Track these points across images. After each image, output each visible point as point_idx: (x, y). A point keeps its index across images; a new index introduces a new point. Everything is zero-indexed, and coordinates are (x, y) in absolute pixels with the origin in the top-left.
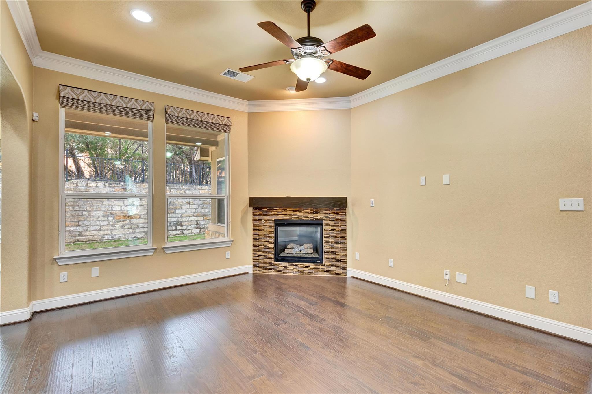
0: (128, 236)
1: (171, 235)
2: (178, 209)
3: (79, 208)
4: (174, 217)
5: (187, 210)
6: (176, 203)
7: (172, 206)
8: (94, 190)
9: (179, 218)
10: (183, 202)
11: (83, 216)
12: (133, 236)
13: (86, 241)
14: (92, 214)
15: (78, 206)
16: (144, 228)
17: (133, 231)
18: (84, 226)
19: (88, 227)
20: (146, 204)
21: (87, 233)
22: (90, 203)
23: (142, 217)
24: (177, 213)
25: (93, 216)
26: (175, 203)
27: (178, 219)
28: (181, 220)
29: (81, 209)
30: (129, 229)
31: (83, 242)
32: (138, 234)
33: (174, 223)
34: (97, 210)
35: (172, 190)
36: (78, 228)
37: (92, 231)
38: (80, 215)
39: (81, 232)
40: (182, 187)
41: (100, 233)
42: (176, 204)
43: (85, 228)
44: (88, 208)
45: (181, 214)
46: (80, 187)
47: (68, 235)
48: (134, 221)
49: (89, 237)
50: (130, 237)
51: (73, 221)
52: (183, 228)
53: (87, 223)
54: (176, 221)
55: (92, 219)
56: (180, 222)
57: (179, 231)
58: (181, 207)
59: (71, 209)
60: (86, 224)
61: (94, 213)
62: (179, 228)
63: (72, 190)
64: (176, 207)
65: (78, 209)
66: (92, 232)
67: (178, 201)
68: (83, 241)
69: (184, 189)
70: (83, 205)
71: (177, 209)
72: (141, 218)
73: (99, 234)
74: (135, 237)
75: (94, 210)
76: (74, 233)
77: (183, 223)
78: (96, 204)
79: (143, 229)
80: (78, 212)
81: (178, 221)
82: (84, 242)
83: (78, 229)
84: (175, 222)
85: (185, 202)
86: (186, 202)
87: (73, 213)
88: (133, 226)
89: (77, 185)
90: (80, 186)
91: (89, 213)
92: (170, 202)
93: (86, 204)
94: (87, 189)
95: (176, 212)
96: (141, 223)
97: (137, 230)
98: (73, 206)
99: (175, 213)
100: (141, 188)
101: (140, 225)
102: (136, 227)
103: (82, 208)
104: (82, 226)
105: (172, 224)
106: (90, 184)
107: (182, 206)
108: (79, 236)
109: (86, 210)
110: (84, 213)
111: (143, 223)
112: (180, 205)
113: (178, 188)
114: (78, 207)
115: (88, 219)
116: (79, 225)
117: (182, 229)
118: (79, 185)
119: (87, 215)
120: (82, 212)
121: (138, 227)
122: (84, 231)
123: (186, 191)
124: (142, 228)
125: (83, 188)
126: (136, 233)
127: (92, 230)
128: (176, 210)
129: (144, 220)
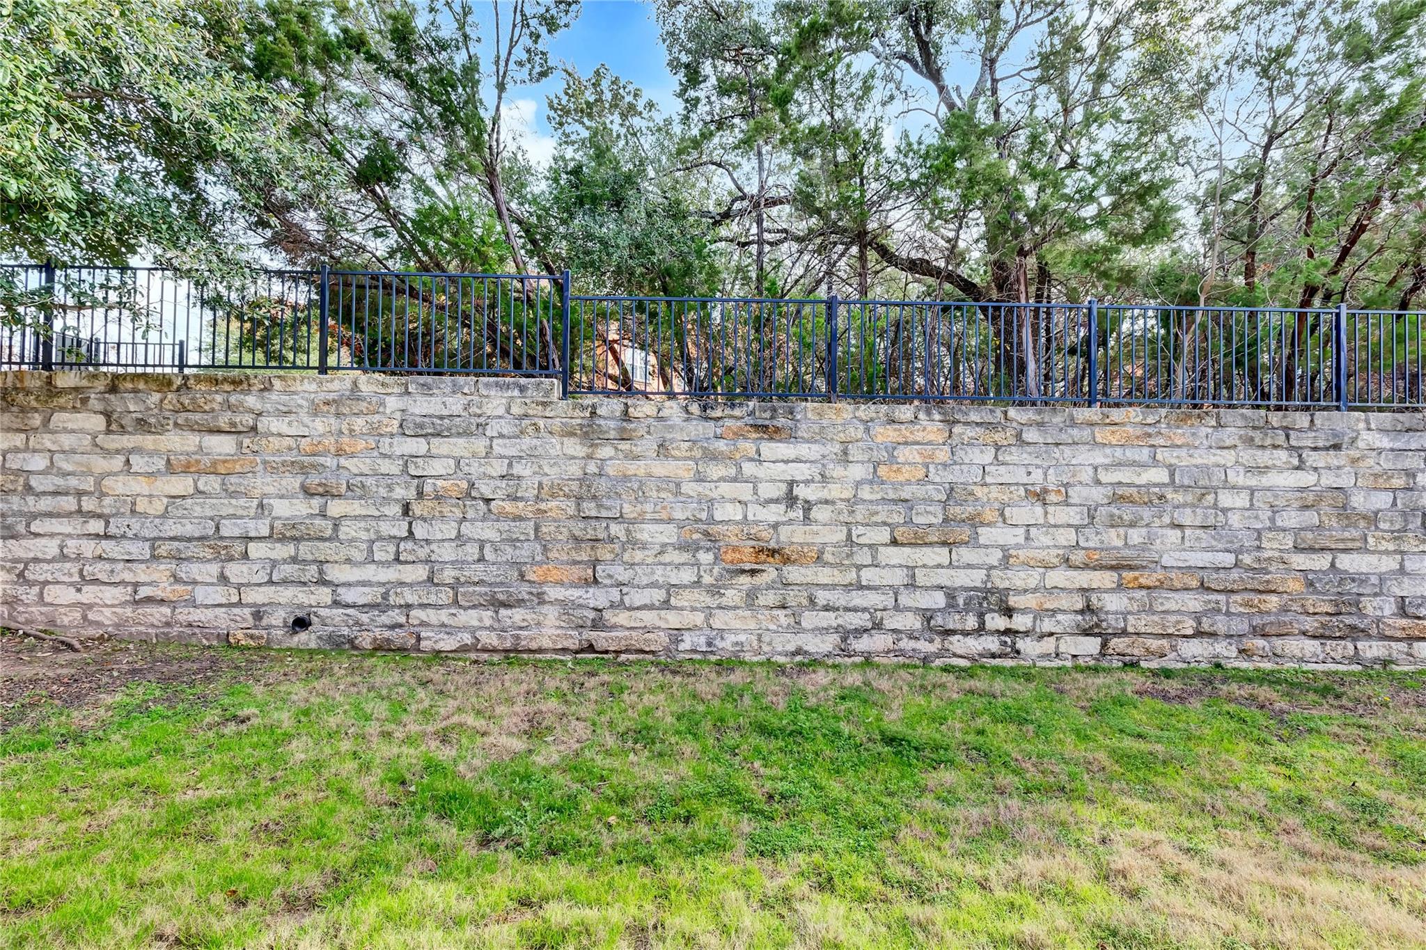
0: (770, 644)
1: (955, 655)
2: (989, 525)
3: (600, 506)
4: (969, 566)
5: (1033, 531)
6: (979, 492)
7: (958, 509)
8: (648, 433)
9: (994, 572)
10: (1012, 488)
11: (611, 540)
12: (791, 647)
13: (618, 652)
14: (639, 536)
15: (594, 497)
16: (838, 609)
17: (792, 620)
18: (612, 586)
19: (625, 590)
20: (843, 496)
21: (622, 618)
22: (636, 487)
23: (828, 557)
24: (986, 547)
25: (644, 547)
26: (972, 494)
27: (988, 576)
28: (1006, 584)
29: (604, 514)
30: (775, 612)
31: (605, 656)
32: (810, 636)
33: (971, 598)
34: (657, 516)
35: (957, 429)
36: (591, 590)
37: (638, 608)
38: (601, 536)
39: (600, 611)
40: (1005, 413)
41: (667, 621)
42: (977, 500)
43: (615, 594)
44: (627, 509)
45: (1004, 548)
46: (602, 422)
47: (559, 618)
48: (794, 573)
49: (627, 633)
50: (780, 649)
51: (575, 563)
52: (1014, 627)
53: (622, 574)
54: (979, 584)
55: (639, 556)
56: (999, 591)
57: (995, 639)
58: (1002, 514)
59: (571, 512)
60: (620, 579)
61: (646, 532)
62: (996, 621)
63: (575, 434)
64: (979, 514)
65: (594, 513)
66: (639, 614)
67: (985, 485)
68: (607, 652)
69: (1014, 425)
70: (609, 497)
71: (982, 524)
72: (826, 564)
73: (664, 625)
74: (798, 651)
75: (648, 516)
76: (578, 612)
77: (1013, 601)
78: (654, 494)
79: (832, 615)
80: (593, 523)
81: (989, 585)
82: (611, 656)
83: (596, 596)
84: (972, 589)
85: (1022, 492)
86: (1026, 490)
87: (578, 528)
88: (795, 597)
89: (593, 413)
90: (605, 418)
91: (628, 531)
92: (952, 489)
93: (620, 490)
94: (623, 430)
95: (982, 541)
96: (825, 587)
97: (810, 619)
98: (579, 499)
99: (972, 542)
100: (825, 422)
101: (822, 597)
102: (805, 602)
103: (609, 509)
104: (606, 586)
105: (961, 601)
106: (635, 407)
107: (1007, 511)
108: (597, 625)
109: (621, 516)
110: (615, 529)
111: (834, 587)
112: (997, 505)
113: (988, 418)
114: (593, 505)
115: (626, 557)
116: (596, 581)
117: (1008, 632)
118: (598, 412)
119: (624, 539)
120: (607, 527)
121: (812, 601)
122: (611, 606)
123: (1024, 435)
124: (827, 608)
125: (612, 424)
126: (804, 631)
127: (638, 604)
128: (980, 530)
129: (836, 572)
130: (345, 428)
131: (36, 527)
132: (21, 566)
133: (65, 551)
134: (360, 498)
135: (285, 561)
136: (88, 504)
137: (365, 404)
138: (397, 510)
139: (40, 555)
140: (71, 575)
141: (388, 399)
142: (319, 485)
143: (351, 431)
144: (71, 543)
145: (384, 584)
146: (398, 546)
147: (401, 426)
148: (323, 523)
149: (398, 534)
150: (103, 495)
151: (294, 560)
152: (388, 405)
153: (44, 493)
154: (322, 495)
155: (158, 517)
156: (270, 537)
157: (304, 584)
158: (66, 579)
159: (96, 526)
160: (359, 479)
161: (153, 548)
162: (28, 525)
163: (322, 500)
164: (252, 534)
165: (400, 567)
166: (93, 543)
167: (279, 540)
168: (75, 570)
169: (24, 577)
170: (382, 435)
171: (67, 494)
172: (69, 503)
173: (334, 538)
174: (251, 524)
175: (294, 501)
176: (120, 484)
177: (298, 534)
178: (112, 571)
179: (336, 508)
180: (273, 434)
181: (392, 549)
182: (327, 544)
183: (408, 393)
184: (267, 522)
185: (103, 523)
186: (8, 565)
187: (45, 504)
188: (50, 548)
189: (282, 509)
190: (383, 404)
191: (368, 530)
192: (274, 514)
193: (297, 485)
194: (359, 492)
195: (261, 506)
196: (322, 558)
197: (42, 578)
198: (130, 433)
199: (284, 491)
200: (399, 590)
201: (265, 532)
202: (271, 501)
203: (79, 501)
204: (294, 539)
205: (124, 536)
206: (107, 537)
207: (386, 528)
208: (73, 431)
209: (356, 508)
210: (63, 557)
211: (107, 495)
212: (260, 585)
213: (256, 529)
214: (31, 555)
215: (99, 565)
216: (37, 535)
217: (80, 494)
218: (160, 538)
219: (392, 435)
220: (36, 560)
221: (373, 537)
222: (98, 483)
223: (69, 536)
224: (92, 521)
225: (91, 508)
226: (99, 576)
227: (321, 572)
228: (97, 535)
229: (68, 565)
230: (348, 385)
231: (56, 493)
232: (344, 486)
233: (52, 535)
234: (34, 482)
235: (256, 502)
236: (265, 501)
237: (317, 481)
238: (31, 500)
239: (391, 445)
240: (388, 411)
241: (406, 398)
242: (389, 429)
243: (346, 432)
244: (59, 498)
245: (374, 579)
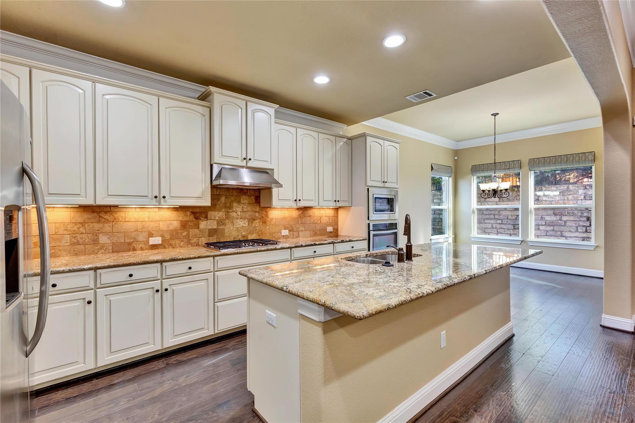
130: (566, 198)
131: (485, 222)
132: (484, 229)
133: (493, 226)
134: (572, 216)
135: (550, 231)
136: (496, 217)
137: (572, 192)
138: (585, 219)
139: (487, 227)
140: (495, 231)
141: (579, 190)
142: (559, 213)
143: (568, 199)
144: (494, 225)
145: (582, 238)
146: (586, 228)
147: (585, 197)
148: (561, 222)
149: (586, 225)
150: (500, 215)
151: (553, 230)
152: (580, 192)
153: (486, 214)
154: (560, 215)
155: (514, 220)
156: (545, 225)
157: (557, 236)
158: (494, 232)
159: (499, 221)
160: (572, 211)
161: (514, 226)
162: (484, 221)
163: (560, 216)
164: (540, 224)
165: (588, 233)
166: (499, 225)
167: (548, 226)
168: (496, 230)
169: (484, 231)
170: (578, 200)
171: (491, 215)
172: (492, 217)
173: (565, 225)
174: (540, 222)
175: (552, 216)
176: (504, 213)
177: (554, 224)
178: (505, 231)
179: (564, 218)
180: (544, 201)
181: (584, 229)
182: (563, 227)
183: (587, 189)
184: (544, 221)
185: (501, 221)
186: (481, 229)
187: (487, 217)
188: (490, 226)
189: (548, 218)
190: (578, 192)
191: (576, 224)
192: (546, 219)
193: (552, 213)
194: (571, 214)
195: (542, 218)
196: (562, 230)
197: (488, 232)
198: (505, 202)
199: (548, 214)
200: (588, 239)
201: (544, 224)
202: (545, 216)
203: (495, 216)
204: (552, 225)
205: (506, 224)
206: (502, 224)
207: (581, 223)
208: (491, 201)
209: (571, 218)
210: (493, 228)
211: (501, 215)
212: (544, 236)
213: (541, 223)
214: (485, 227)
215: (501, 230)
216: (486, 223)
217: (494, 215)
218: (515, 224)
219: (581, 200)
220: (486, 228)
221: (577, 225)
222: (499, 212)
223: (493, 223)
224: (498, 220)
225: (497, 218)
226: (502, 232)
227: (561, 233)
228: (500, 223)
229: (494, 229)
230: (566, 187)
231: (489, 215)
232: (567, 213)
233: (489, 223)
234: (484, 212)
235: (540, 217)
236: (543, 216)
237: (558, 212)
238: (484, 216)
239: (581, 202)
240: (580, 194)
241: (586, 190)
242: (580, 198)
243: (566, 199)
244: (490, 216)
245: (579, 236)
